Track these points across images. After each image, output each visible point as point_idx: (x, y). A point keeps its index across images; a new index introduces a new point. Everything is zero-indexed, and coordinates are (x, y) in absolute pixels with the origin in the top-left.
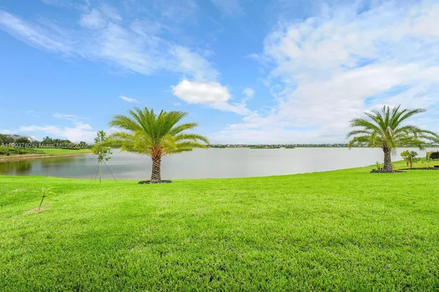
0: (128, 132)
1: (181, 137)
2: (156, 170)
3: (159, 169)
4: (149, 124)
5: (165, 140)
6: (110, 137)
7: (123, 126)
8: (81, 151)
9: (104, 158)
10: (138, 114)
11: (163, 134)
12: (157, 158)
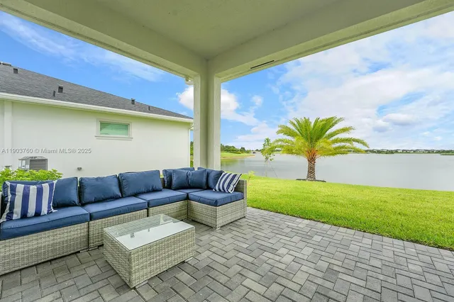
0: (290, 138)
1: (336, 141)
2: (311, 171)
3: (313, 169)
4: (306, 130)
5: (321, 144)
6: (274, 143)
7: (285, 134)
8: (242, 154)
9: (270, 158)
10: (296, 123)
11: (318, 138)
12: (312, 160)
